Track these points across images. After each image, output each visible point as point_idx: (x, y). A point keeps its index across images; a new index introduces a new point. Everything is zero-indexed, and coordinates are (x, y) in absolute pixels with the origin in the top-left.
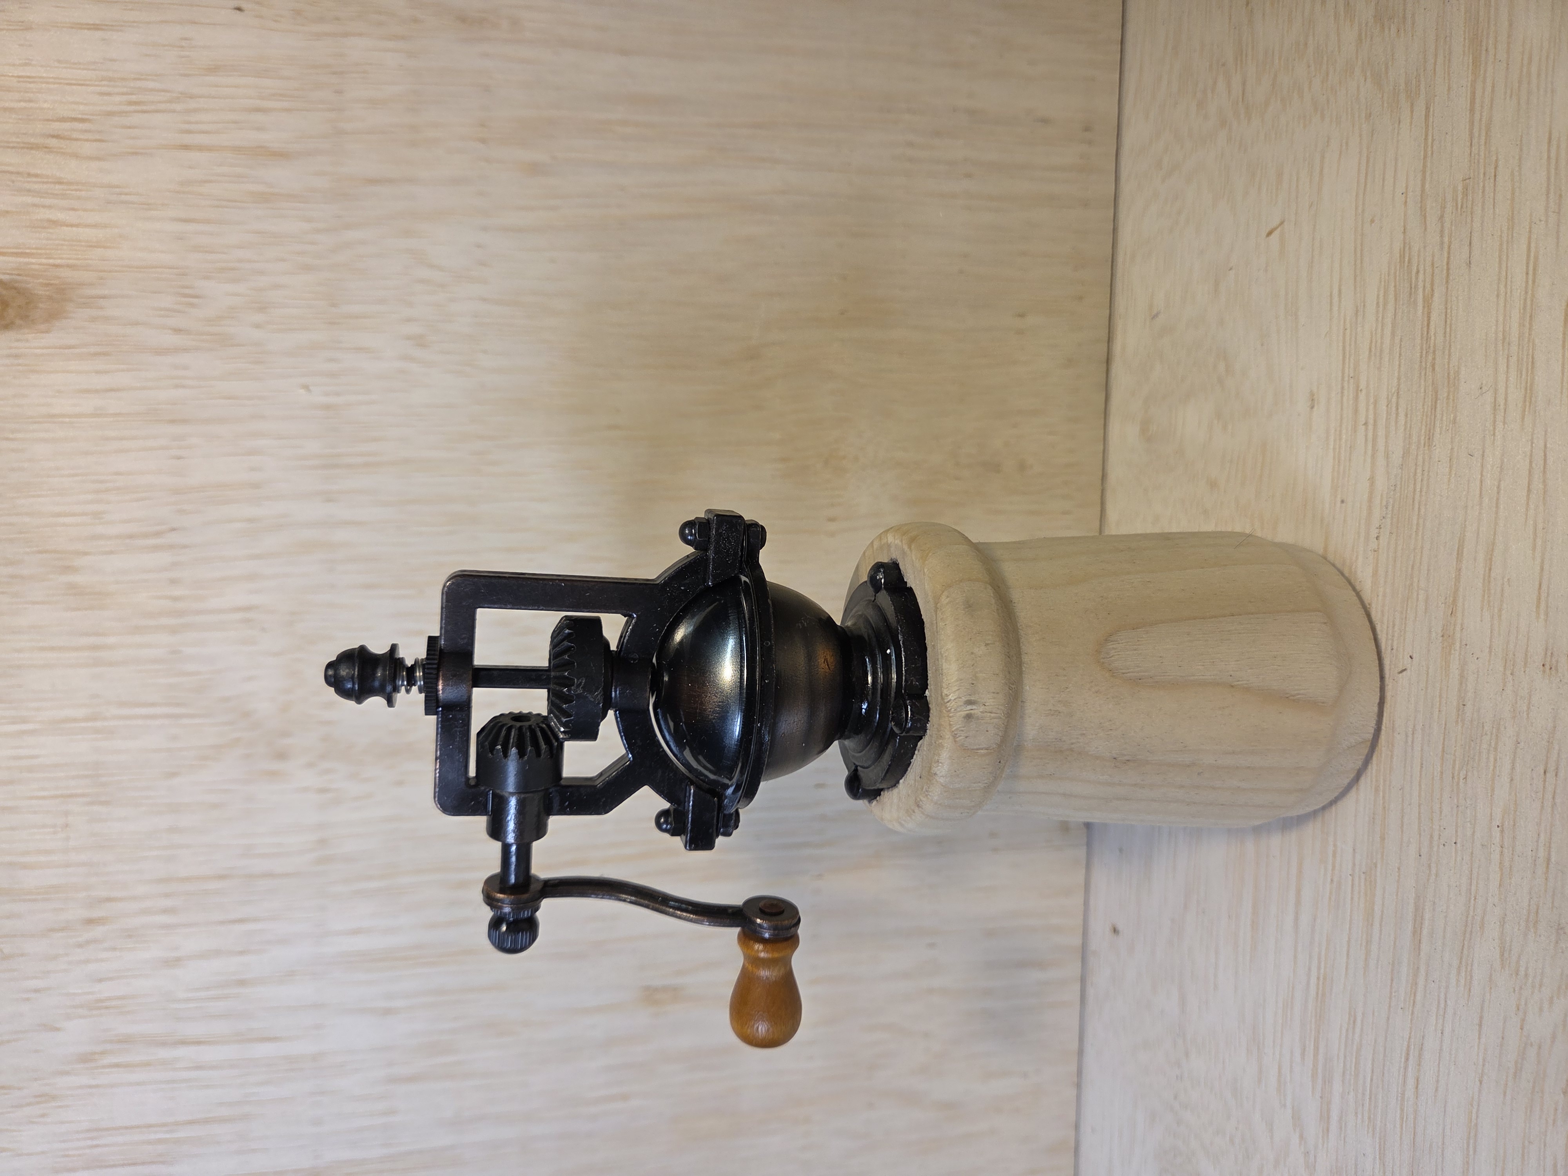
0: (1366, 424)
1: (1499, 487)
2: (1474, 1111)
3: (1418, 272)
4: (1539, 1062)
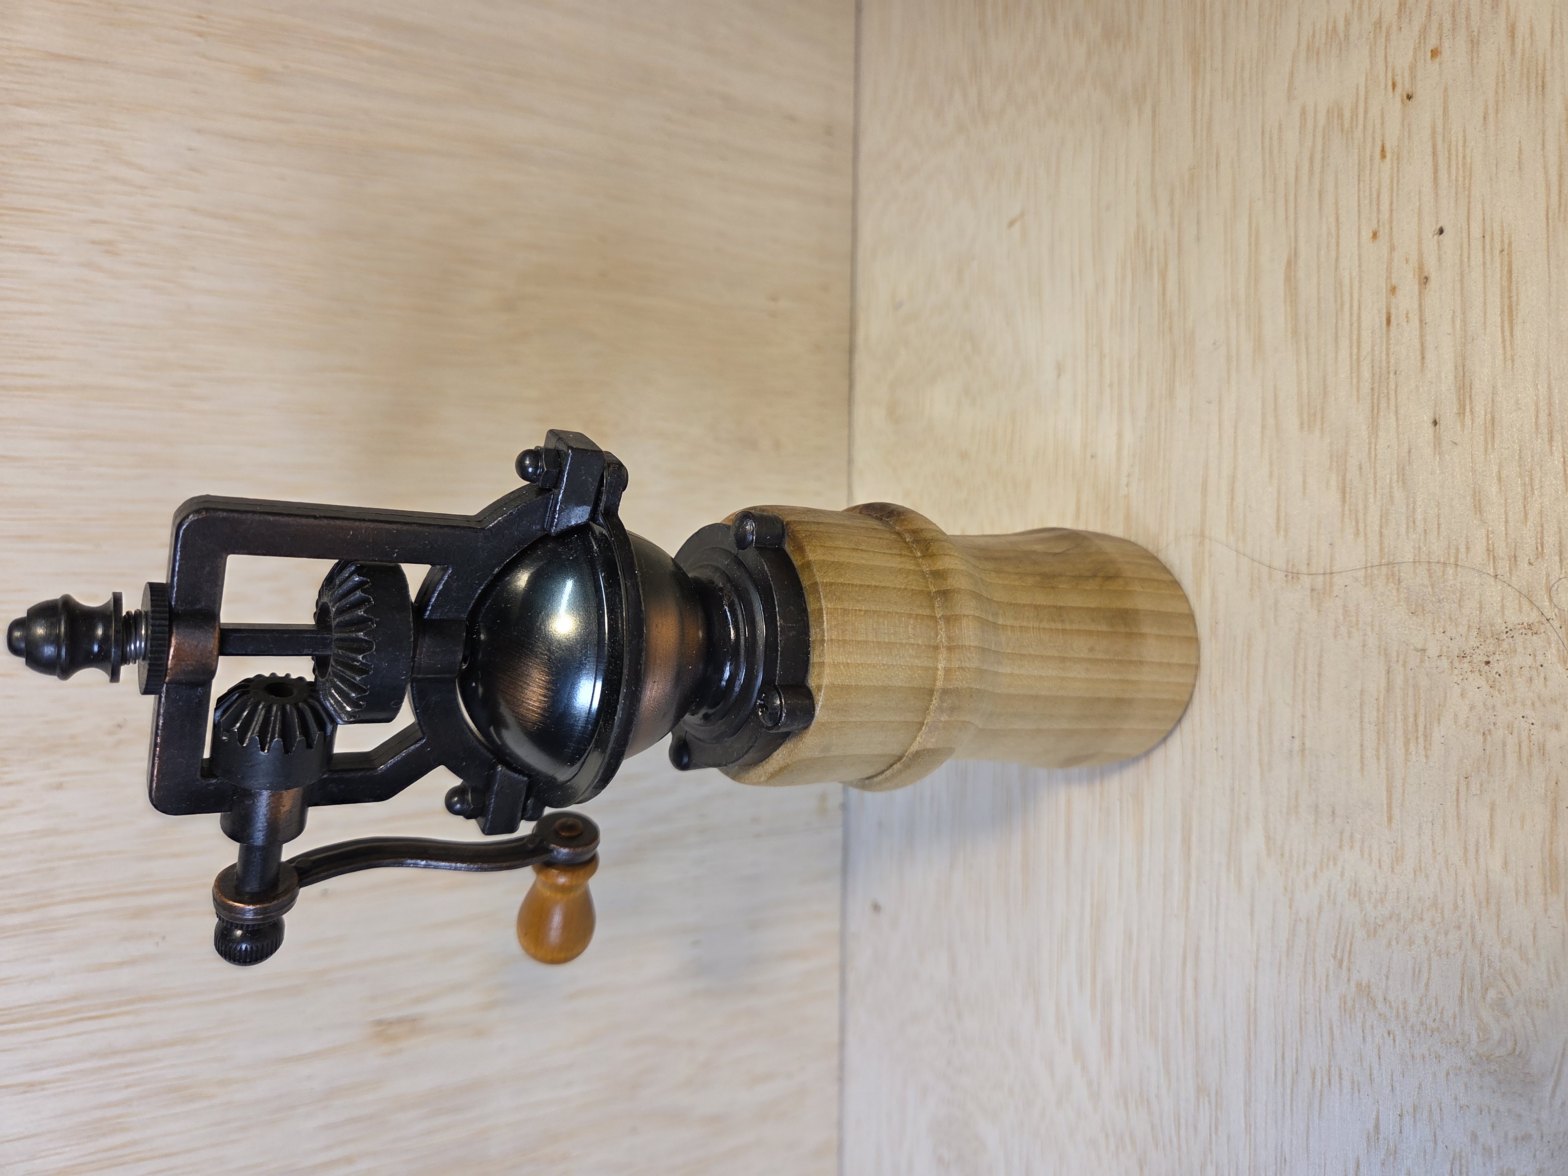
0: (1111, 385)
1: (1236, 428)
2: (1252, 997)
3: (1152, 249)
4: (1308, 935)
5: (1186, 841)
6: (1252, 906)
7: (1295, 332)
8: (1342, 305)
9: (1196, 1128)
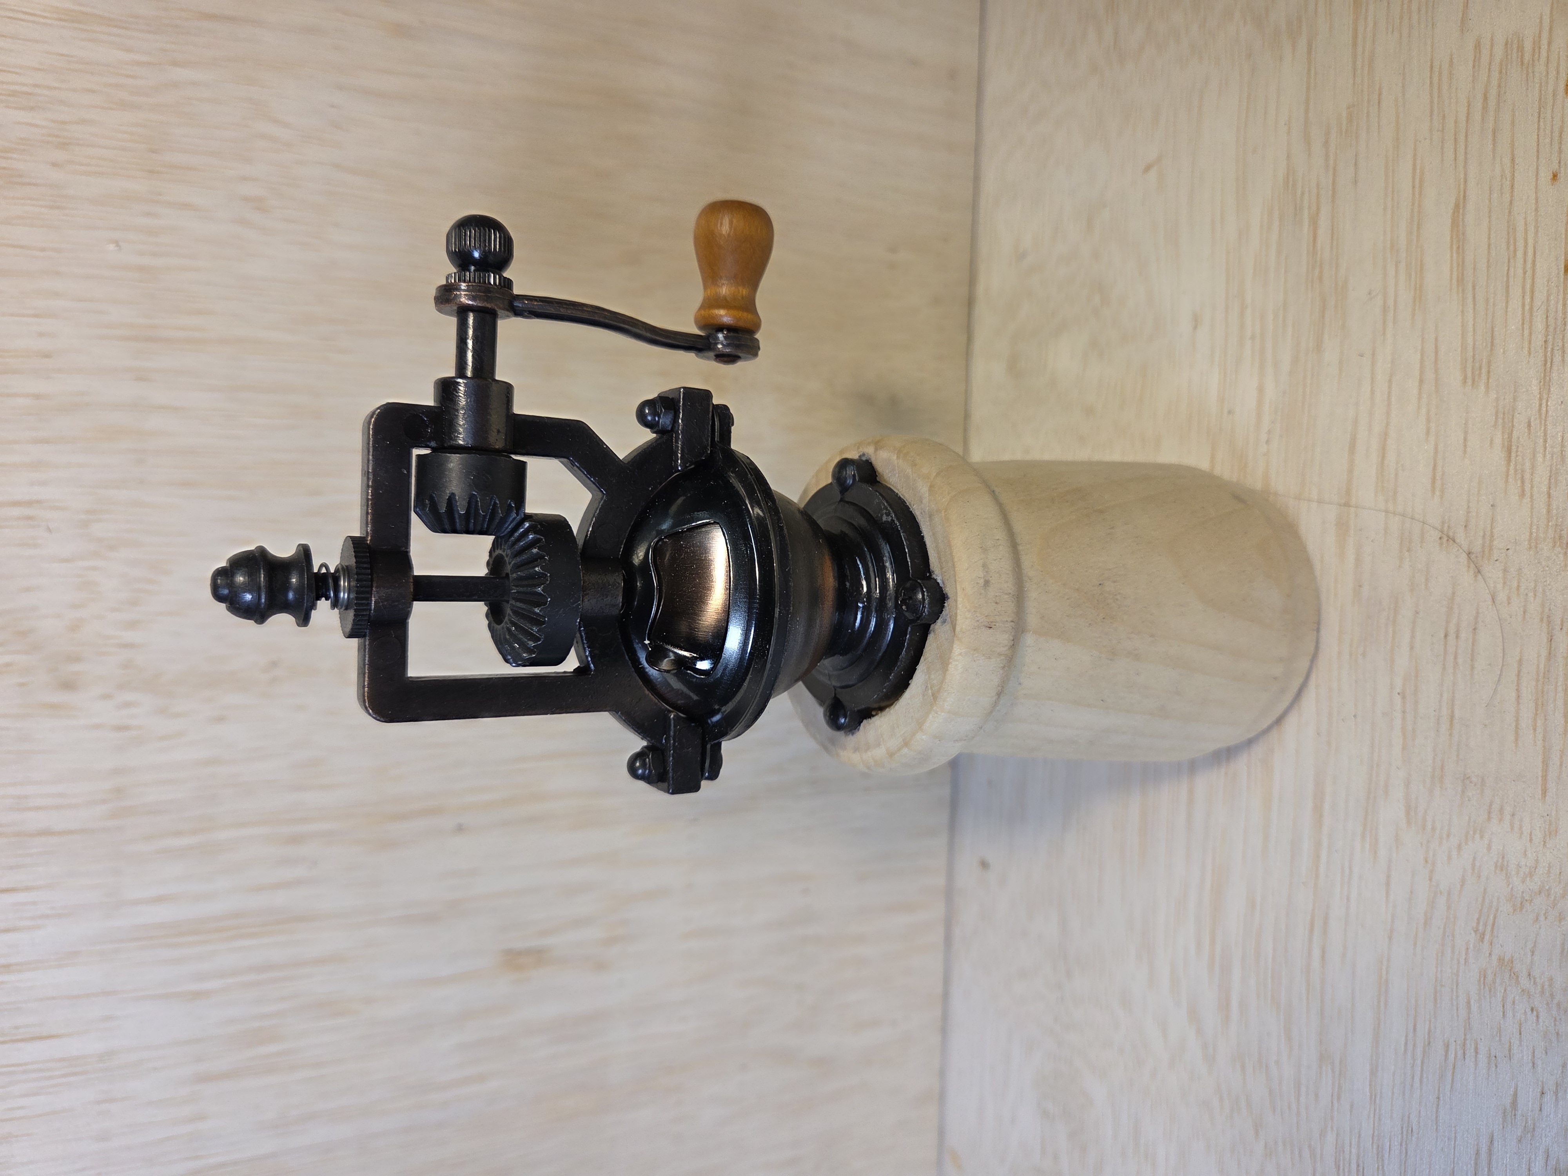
0: (1253, 338)
1: (1390, 381)
2: (1384, 968)
3: (1303, 194)
4: (1449, 908)
5: (1318, 810)
6: (1389, 877)
7: (1461, 281)
8: (1515, 251)
9: (1317, 1095)
